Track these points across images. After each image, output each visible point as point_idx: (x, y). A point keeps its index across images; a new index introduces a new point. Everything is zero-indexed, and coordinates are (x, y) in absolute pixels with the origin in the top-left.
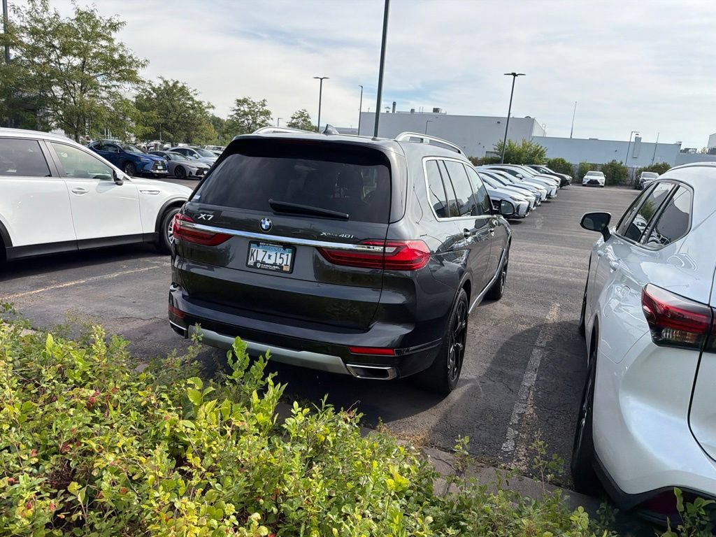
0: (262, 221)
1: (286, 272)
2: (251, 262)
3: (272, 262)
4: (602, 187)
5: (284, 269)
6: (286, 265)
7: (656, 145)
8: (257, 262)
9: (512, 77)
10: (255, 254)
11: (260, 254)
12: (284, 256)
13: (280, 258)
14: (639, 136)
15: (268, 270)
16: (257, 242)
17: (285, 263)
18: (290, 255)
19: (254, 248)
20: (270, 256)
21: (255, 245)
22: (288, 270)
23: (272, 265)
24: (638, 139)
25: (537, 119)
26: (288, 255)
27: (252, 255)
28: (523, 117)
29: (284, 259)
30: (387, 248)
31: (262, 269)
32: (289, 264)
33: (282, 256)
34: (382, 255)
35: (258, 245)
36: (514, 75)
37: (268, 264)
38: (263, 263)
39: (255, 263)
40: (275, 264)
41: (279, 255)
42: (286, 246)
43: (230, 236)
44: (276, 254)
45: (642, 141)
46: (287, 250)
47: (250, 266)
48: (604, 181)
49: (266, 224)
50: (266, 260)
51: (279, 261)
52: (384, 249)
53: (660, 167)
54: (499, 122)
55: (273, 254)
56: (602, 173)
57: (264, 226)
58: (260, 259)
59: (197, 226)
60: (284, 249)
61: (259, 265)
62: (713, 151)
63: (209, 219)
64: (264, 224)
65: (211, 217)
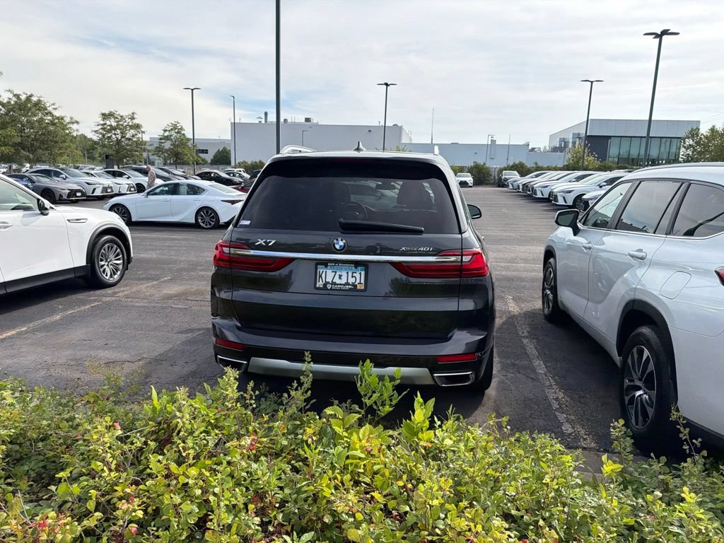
0: (335, 241)
1: (361, 291)
2: (320, 284)
3: (344, 281)
4: (471, 187)
5: (358, 287)
6: (360, 283)
7: (509, 145)
8: (327, 283)
9: (385, 86)
10: (323, 276)
11: (328, 275)
12: (357, 275)
13: (352, 277)
14: (494, 139)
15: (340, 290)
16: (325, 263)
17: (358, 281)
18: (363, 273)
19: (321, 269)
20: (340, 276)
21: (324, 266)
22: (363, 288)
23: (344, 285)
24: (493, 142)
25: (404, 127)
26: (360, 273)
27: (321, 276)
28: (391, 125)
29: (358, 278)
30: (464, 257)
31: (334, 290)
32: (363, 281)
33: (354, 275)
34: (460, 264)
35: (326, 266)
36: (387, 85)
37: (340, 284)
38: (334, 283)
39: (325, 285)
40: (347, 284)
41: (350, 274)
42: (357, 264)
43: (293, 259)
44: (347, 273)
45: (497, 143)
46: (359, 268)
47: (319, 289)
48: (472, 181)
49: (340, 244)
50: (337, 280)
51: (351, 280)
52: (462, 258)
53: (517, 165)
54: (370, 131)
55: (344, 274)
56: (469, 174)
57: (337, 247)
58: (329, 280)
59: (252, 252)
60: (356, 268)
61: (329, 287)
62: (555, 150)
63: (270, 244)
64: (338, 244)
65: (273, 242)
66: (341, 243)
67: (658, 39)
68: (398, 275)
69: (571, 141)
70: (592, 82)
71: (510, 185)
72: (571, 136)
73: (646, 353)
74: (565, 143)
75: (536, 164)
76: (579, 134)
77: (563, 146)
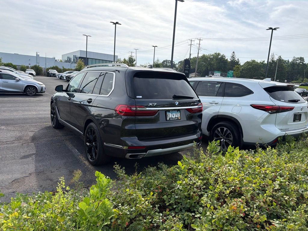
1: (179, 119)
2: (168, 119)
3: (174, 117)
6: (179, 117)
7: (46, 58)
11: (170, 115)
12: (178, 114)
15: (174, 120)
18: (179, 113)
20: (173, 115)
22: (180, 118)
24: (38, 55)
27: (168, 116)
32: (180, 116)
35: (169, 112)
38: (172, 118)
39: (170, 119)
40: (176, 118)
41: (176, 114)
42: (178, 110)
43: (159, 110)
45: (40, 56)
47: (168, 120)
51: (177, 116)
55: (174, 114)
57: (176, 104)
58: (171, 117)
59: (147, 109)
60: (177, 112)
61: (171, 119)
62: (66, 61)
63: (154, 105)
64: (176, 103)
65: (156, 104)
66: (177, 103)
67: (115, 25)
68: (188, 113)
69: (72, 58)
70: (87, 36)
71: (57, 76)
72: (72, 56)
73: (225, 129)
74: (69, 59)
75: (63, 67)
76: (76, 56)
77: (69, 60)
